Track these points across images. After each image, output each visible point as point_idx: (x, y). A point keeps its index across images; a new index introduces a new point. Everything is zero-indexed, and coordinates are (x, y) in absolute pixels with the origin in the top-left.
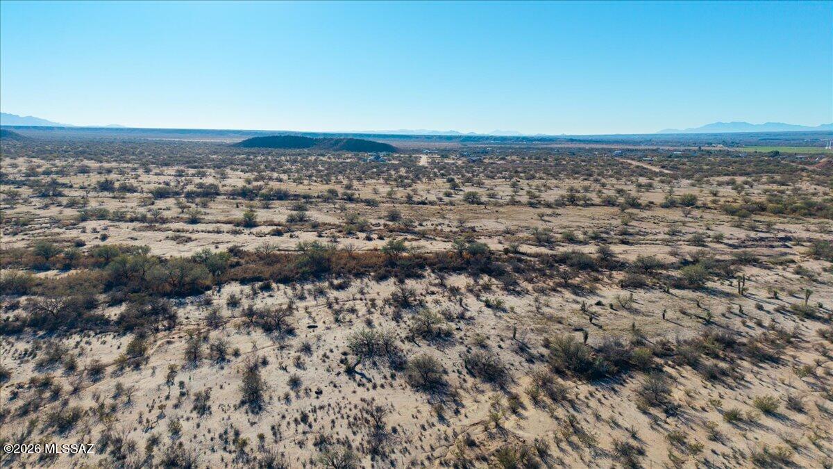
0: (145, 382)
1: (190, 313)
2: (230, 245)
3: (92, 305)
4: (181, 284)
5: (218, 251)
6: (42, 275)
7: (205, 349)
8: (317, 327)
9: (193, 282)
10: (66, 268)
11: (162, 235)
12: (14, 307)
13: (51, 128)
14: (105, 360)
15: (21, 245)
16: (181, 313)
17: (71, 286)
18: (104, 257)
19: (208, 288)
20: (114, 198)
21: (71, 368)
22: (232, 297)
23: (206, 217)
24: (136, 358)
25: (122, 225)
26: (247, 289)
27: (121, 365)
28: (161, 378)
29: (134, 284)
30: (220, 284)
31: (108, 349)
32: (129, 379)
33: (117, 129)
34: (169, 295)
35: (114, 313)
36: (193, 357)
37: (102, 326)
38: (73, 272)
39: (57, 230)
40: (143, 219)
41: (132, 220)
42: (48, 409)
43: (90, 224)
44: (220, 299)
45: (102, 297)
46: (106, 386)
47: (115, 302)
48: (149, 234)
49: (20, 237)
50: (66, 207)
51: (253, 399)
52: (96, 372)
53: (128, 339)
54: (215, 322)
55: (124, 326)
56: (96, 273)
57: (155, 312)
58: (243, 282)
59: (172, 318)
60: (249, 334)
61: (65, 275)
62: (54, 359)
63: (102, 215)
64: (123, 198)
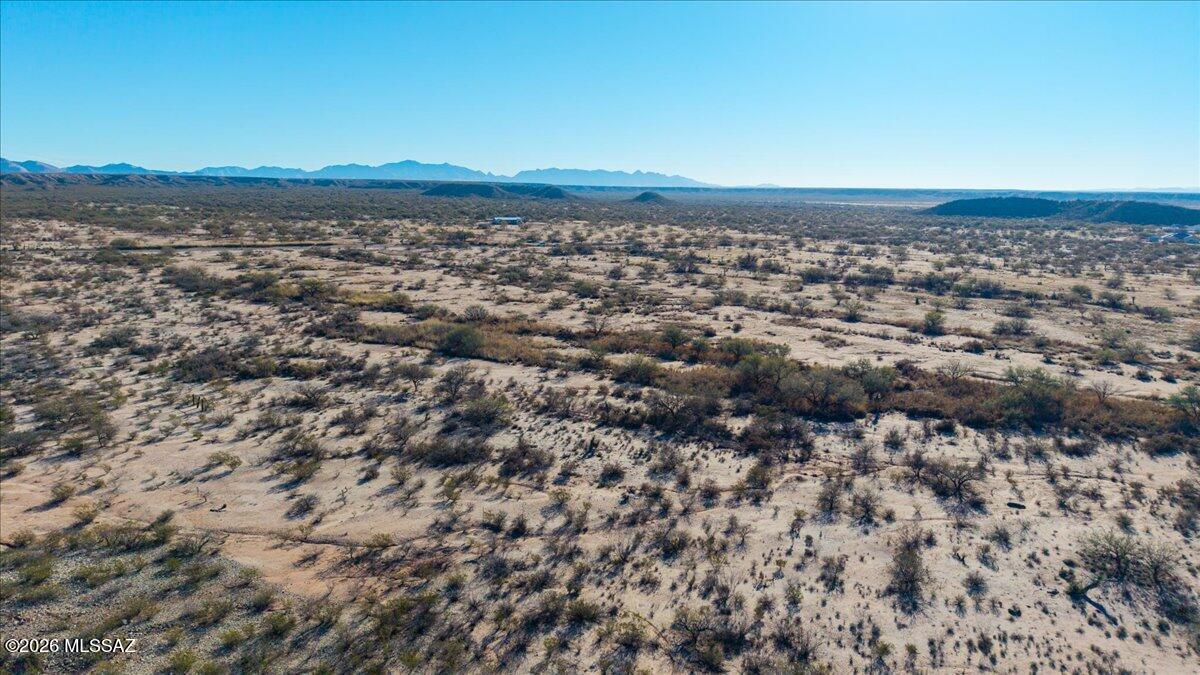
0: (766, 524)
1: (832, 445)
2: (900, 358)
3: (714, 410)
4: (825, 403)
5: (881, 365)
6: (666, 365)
7: (845, 499)
8: (1024, 507)
9: (841, 402)
10: (692, 360)
11: (807, 333)
12: (635, 397)
13: (697, 190)
14: (722, 482)
15: (650, 327)
16: (819, 442)
17: (695, 383)
18: (735, 353)
19: (861, 415)
20: (755, 279)
21: (684, 483)
22: (894, 434)
23: (870, 315)
24: (756, 490)
25: (761, 314)
26: (917, 426)
27: (739, 494)
28: (783, 524)
29: (764, 393)
30: (878, 412)
31: (726, 469)
32: (745, 514)
33: (769, 190)
34: (807, 415)
35: (738, 425)
36: (829, 507)
37: (722, 439)
38: (698, 366)
39: (688, 314)
40: (786, 309)
41: (772, 310)
42: (655, 525)
43: (725, 310)
44: (876, 433)
45: (726, 403)
46: (719, 515)
47: (740, 413)
48: (791, 329)
49: (650, 318)
50: (700, 286)
51: (907, 589)
52: (710, 495)
53: (750, 463)
54: (864, 464)
55: (747, 444)
56: (722, 371)
57: (787, 434)
58: (912, 414)
59: (808, 447)
60: (911, 492)
61: (689, 369)
62: (667, 468)
63: (737, 300)
64: (765, 280)
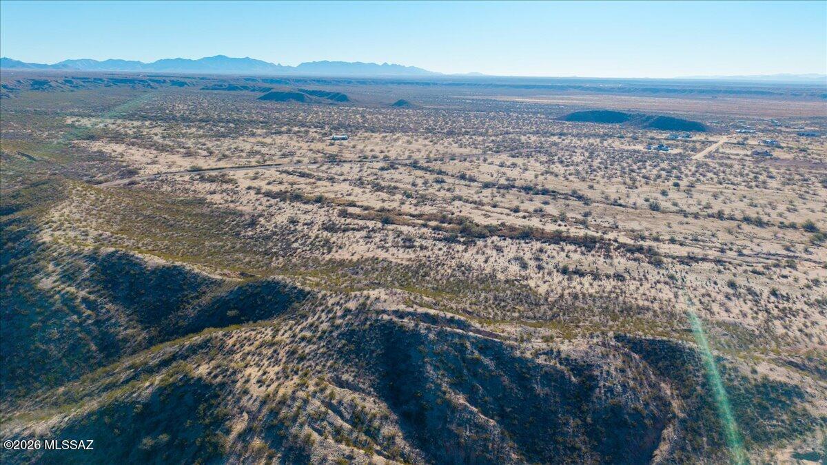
3: (457, 237)
6: (443, 225)
7: (480, 252)
10: (450, 223)
11: (480, 212)
15: (435, 211)
17: (452, 230)
18: (461, 221)
23: (500, 204)
25: (468, 205)
29: (468, 232)
35: (462, 240)
36: (478, 253)
37: (459, 242)
38: (451, 225)
40: (475, 203)
41: (471, 203)
45: (459, 235)
47: (462, 237)
48: (476, 211)
49: (434, 207)
51: (486, 261)
53: (465, 246)
55: (464, 243)
56: (458, 227)
57: (472, 241)
59: (476, 243)
61: (449, 226)
